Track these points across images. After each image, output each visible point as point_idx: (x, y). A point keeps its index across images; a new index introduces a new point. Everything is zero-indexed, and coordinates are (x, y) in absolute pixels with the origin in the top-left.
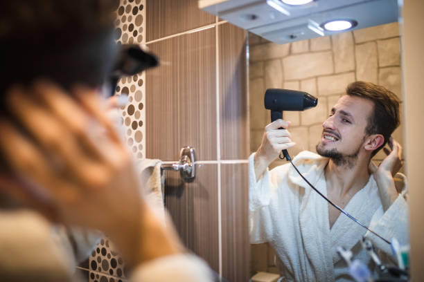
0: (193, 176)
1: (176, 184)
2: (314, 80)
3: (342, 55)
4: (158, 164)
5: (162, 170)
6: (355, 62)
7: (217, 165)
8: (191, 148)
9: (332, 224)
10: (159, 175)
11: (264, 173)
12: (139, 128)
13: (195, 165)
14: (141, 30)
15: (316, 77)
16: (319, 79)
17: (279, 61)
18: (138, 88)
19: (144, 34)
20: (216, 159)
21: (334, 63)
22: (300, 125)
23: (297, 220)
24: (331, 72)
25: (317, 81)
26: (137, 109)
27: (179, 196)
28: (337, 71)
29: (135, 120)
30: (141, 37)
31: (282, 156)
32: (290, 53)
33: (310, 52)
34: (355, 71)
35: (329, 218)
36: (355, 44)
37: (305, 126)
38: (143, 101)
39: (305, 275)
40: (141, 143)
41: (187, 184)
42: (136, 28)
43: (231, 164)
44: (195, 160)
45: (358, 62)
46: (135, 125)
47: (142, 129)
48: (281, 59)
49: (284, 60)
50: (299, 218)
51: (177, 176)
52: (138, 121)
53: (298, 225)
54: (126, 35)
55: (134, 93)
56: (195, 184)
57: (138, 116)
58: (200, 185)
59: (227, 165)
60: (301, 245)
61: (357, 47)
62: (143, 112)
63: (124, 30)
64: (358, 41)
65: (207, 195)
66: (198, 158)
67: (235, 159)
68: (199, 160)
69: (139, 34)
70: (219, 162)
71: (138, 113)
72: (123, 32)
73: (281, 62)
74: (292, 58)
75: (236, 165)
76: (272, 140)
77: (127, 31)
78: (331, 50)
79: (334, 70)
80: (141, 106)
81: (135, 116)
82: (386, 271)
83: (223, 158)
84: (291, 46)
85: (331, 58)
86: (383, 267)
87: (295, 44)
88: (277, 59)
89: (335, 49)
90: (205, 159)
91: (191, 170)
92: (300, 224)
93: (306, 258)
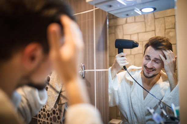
2: (137, 34)
3: (149, 24)
6: (155, 26)
7: (94, 72)
8: (82, 64)
9: (144, 98)
11: (115, 76)
13: (85, 72)
15: (138, 33)
16: (139, 34)
17: (121, 26)
21: (146, 27)
22: (131, 54)
24: (144, 31)
25: (138, 35)
28: (147, 31)
31: (123, 69)
32: (126, 22)
33: (135, 22)
34: (155, 31)
35: (143, 95)
36: (155, 19)
37: (133, 55)
39: (133, 120)
43: (101, 71)
44: (85, 70)
48: (122, 25)
49: (124, 26)
50: (130, 95)
59: (99, 72)
60: (131, 107)
61: (155, 20)
64: (156, 17)
65: (90, 85)
67: (102, 69)
68: (86, 69)
70: (95, 70)
74: (127, 25)
76: (119, 62)
78: (144, 21)
79: (146, 30)
82: (169, 118)
83: (97, 69)
84: (127, 20)
85: (144, 25)
86: (168, 116)
87: (128, 18)
88: (121, 25)
89: (146, 21)
90: (89, 69)
91: (83, 74)
92: (130, 98)
93: (133, 113)
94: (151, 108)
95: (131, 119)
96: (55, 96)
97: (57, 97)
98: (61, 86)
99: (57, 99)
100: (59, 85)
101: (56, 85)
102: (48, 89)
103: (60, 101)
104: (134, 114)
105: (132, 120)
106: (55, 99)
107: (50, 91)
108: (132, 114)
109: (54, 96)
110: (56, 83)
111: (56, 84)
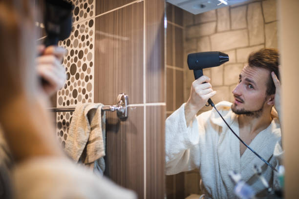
0: (126, 116)
1: (115, 122)
2: (234, 51)
3: (255, 32)
4: (100, 106)
5: (102, 111)
6: (265, 36)
7: (143, 107)
8: (125, 94)
10: (100, 115)
11: (193, 119)
12: (90, 81)
13: (128, 108)
14: (92, 7)
15: (236, 49)
16: (238, 51)
17: (207, 38)
18: (89, 51)
19: (94, 10)
20: (143, 103)
21: (249, 39)
22: (223, 85)
23: (216, 152)
24: (246, 45)
25: (236, 52)
26: (88, 66)
27: (116, 132)
28: (251, 45)
29: (87, 74)
30: (92, 12)
31: (208, 104)
32: (216, 31)
33: (231, 30)
34: (264, 44)
35: (240, 151)
36: (265, 23)
37: (226, 86)
38: (93, 60)
39: (220, 193)
40: (91, 92)
41: (122, 122)
42: (89, 6)
43: (154, 106)
44: (128, 104)
45: (267, 37)
46: (87, 79)
47: (92, 81)
48: (209, 36)
49: (212, 37)
50: (217, 150)
51: (115, 116)
52: (89, 75)
53: (216, 155)
54: (82, 11)
55: (87, 55)
56: (128, 123)
57: (89, 72)
58: (131, 123)
59: (151, 107)
60: (218, 170)
61: (266, 25)
62: (93, 68)
63: (81, 8)
64: (267, 21)
65: (136, 130)
66: (130, 102)
67: (156, 102)
68: (131, 104)
69: (91, 10)
70: (145, 105)
71: (89, 69)
72: (80, 10)
73: (210, 39)
74: (217, 35)
75: (157, 107)
77: (83, 9)
78: (247, 28)
79: (249, 43)
80: (91, 64)
81: (87, 72)
83: (147, 102)
84: (216, 26)
85: (246, 34)
86: (270, 190)
87: (219, 25)
88: (206, 36)
89: (250, 28)
90: (135, 103)
91: (125, 111)
92: (218, 154)
93: (221, 181)
94: (235, 173)
95: (216, 193)
96: (79, 149)
97: (81, 152)
98: (88, 133)
99: (81, 154)
100: (85, 130)
101: (81, 131)
102: (67, 138)
103: (87, 158)
104: (222, 183)
105: (218, 193)
106: (78, 154)
107: (69, 141)
108: (218, 183)
109: (76, 149)
110: (79, 127)
111: (81, 128)
